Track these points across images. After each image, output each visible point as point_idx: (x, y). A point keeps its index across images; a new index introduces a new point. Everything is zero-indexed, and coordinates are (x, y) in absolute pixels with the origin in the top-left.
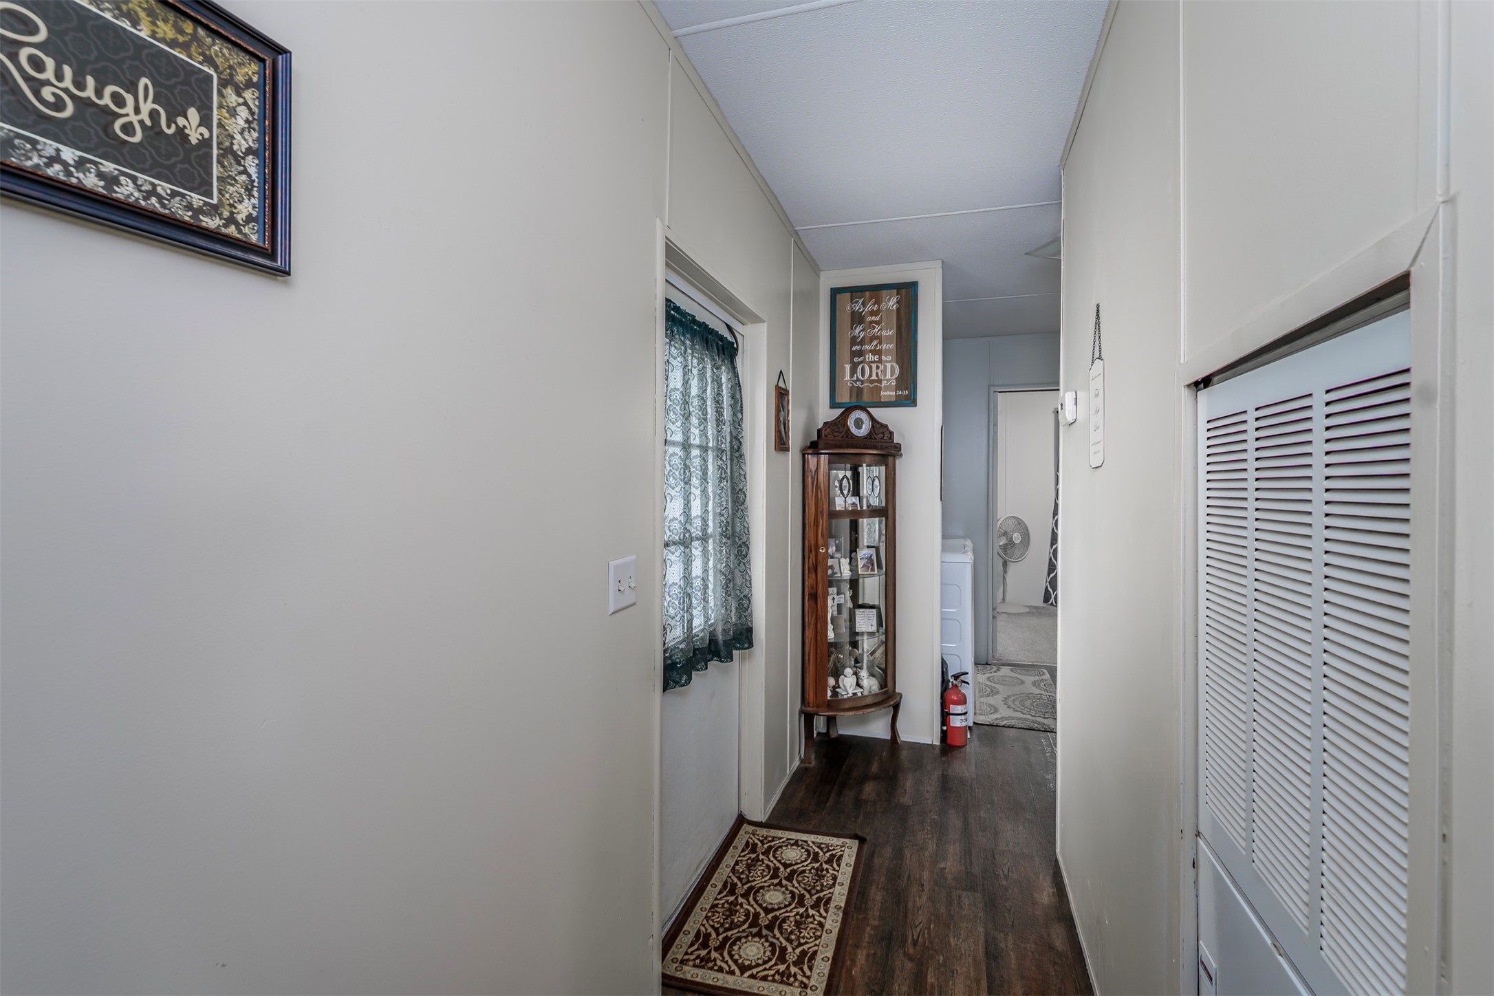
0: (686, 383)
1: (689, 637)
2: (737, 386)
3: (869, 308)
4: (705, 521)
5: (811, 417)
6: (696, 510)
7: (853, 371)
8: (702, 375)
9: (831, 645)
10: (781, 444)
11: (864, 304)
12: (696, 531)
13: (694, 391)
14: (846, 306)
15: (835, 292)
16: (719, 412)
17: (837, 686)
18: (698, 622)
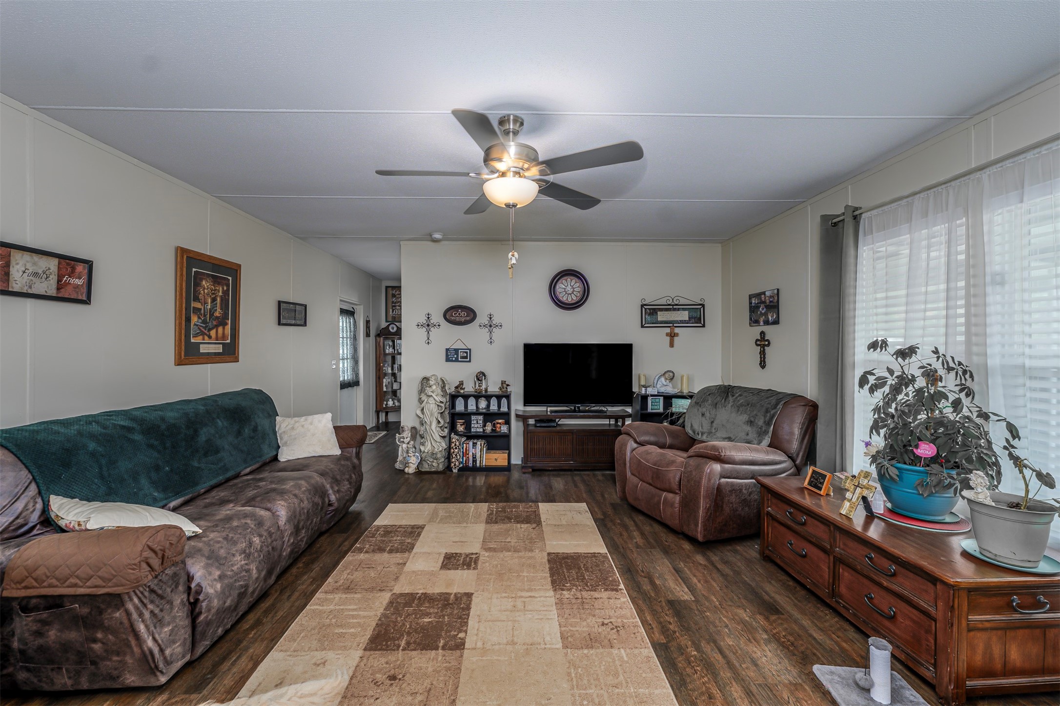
0: (343, 325)
1: (344, 380)
2: (355, 322)
3: (397, 293)
4: (347, 355)
5: (379, 325)
6: (345, 352)
7: (393, 312)
8: (346, 322)
9: (385, 392)
10: (368, 335)
11: (396, 292)
12: (346, 357)
13: (344, 325)
14: (390, 292)
15: (387, 287)
16: (350, 329)
17: (387, 404)
18: (346, 378)
